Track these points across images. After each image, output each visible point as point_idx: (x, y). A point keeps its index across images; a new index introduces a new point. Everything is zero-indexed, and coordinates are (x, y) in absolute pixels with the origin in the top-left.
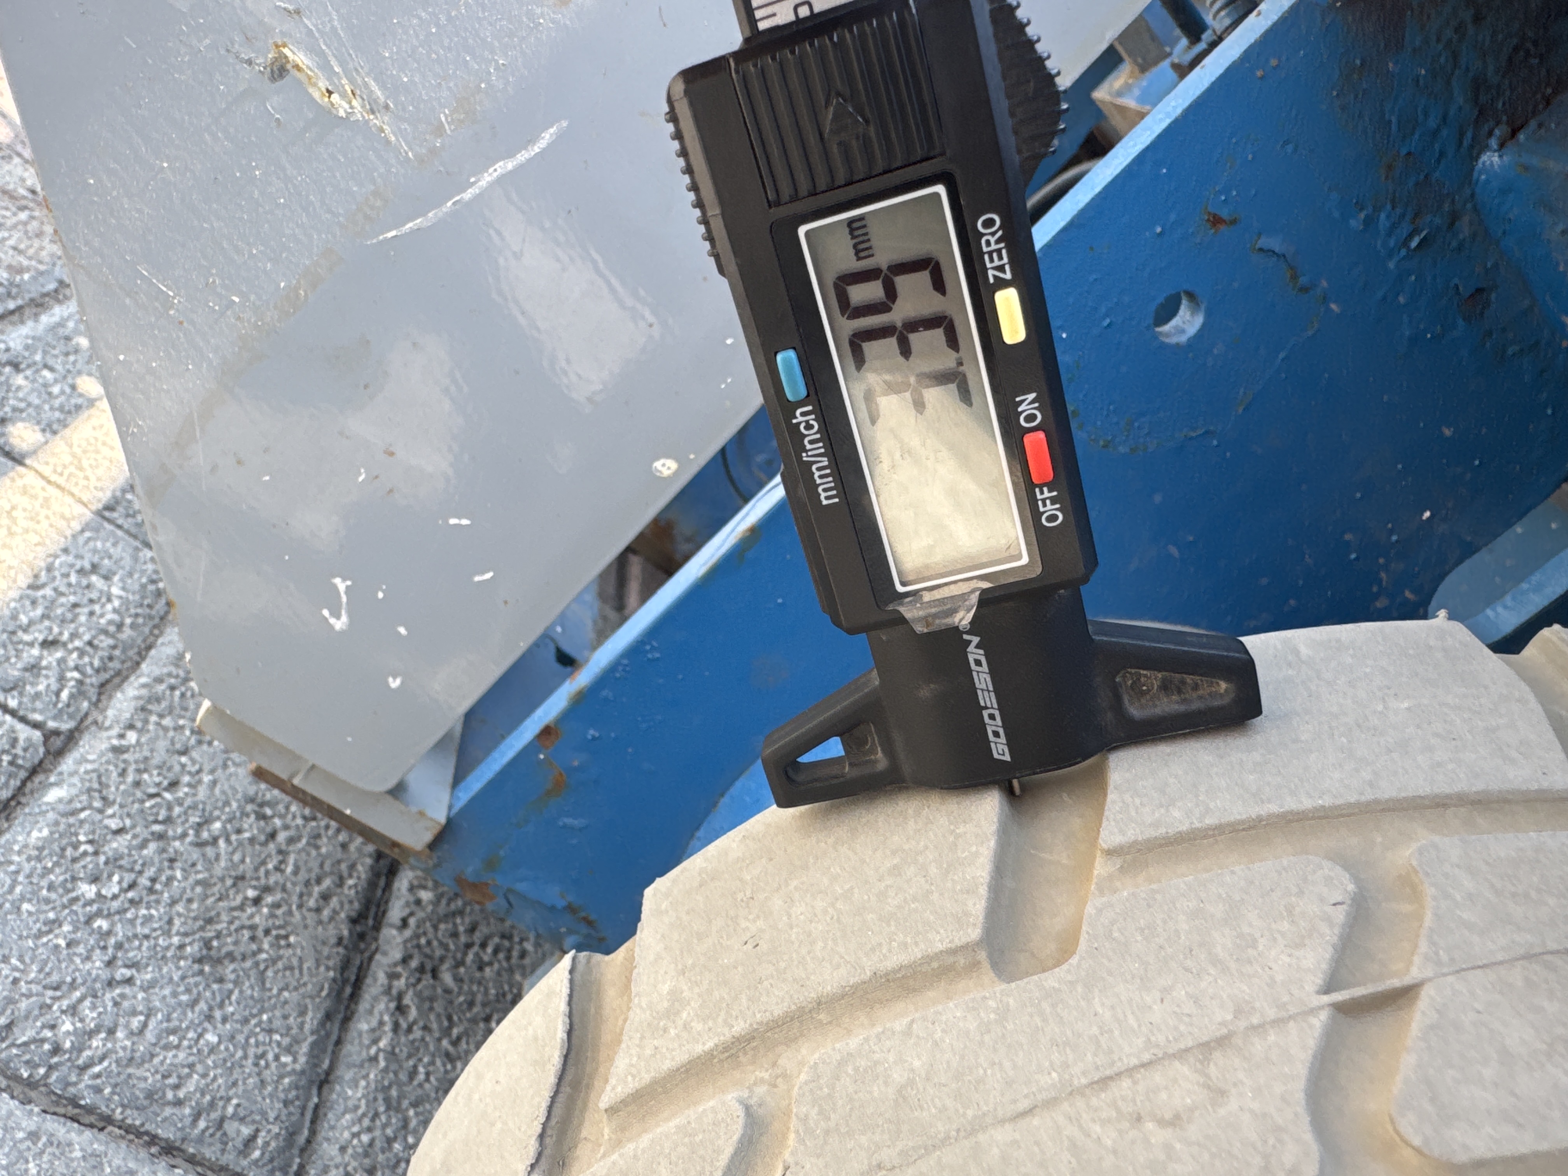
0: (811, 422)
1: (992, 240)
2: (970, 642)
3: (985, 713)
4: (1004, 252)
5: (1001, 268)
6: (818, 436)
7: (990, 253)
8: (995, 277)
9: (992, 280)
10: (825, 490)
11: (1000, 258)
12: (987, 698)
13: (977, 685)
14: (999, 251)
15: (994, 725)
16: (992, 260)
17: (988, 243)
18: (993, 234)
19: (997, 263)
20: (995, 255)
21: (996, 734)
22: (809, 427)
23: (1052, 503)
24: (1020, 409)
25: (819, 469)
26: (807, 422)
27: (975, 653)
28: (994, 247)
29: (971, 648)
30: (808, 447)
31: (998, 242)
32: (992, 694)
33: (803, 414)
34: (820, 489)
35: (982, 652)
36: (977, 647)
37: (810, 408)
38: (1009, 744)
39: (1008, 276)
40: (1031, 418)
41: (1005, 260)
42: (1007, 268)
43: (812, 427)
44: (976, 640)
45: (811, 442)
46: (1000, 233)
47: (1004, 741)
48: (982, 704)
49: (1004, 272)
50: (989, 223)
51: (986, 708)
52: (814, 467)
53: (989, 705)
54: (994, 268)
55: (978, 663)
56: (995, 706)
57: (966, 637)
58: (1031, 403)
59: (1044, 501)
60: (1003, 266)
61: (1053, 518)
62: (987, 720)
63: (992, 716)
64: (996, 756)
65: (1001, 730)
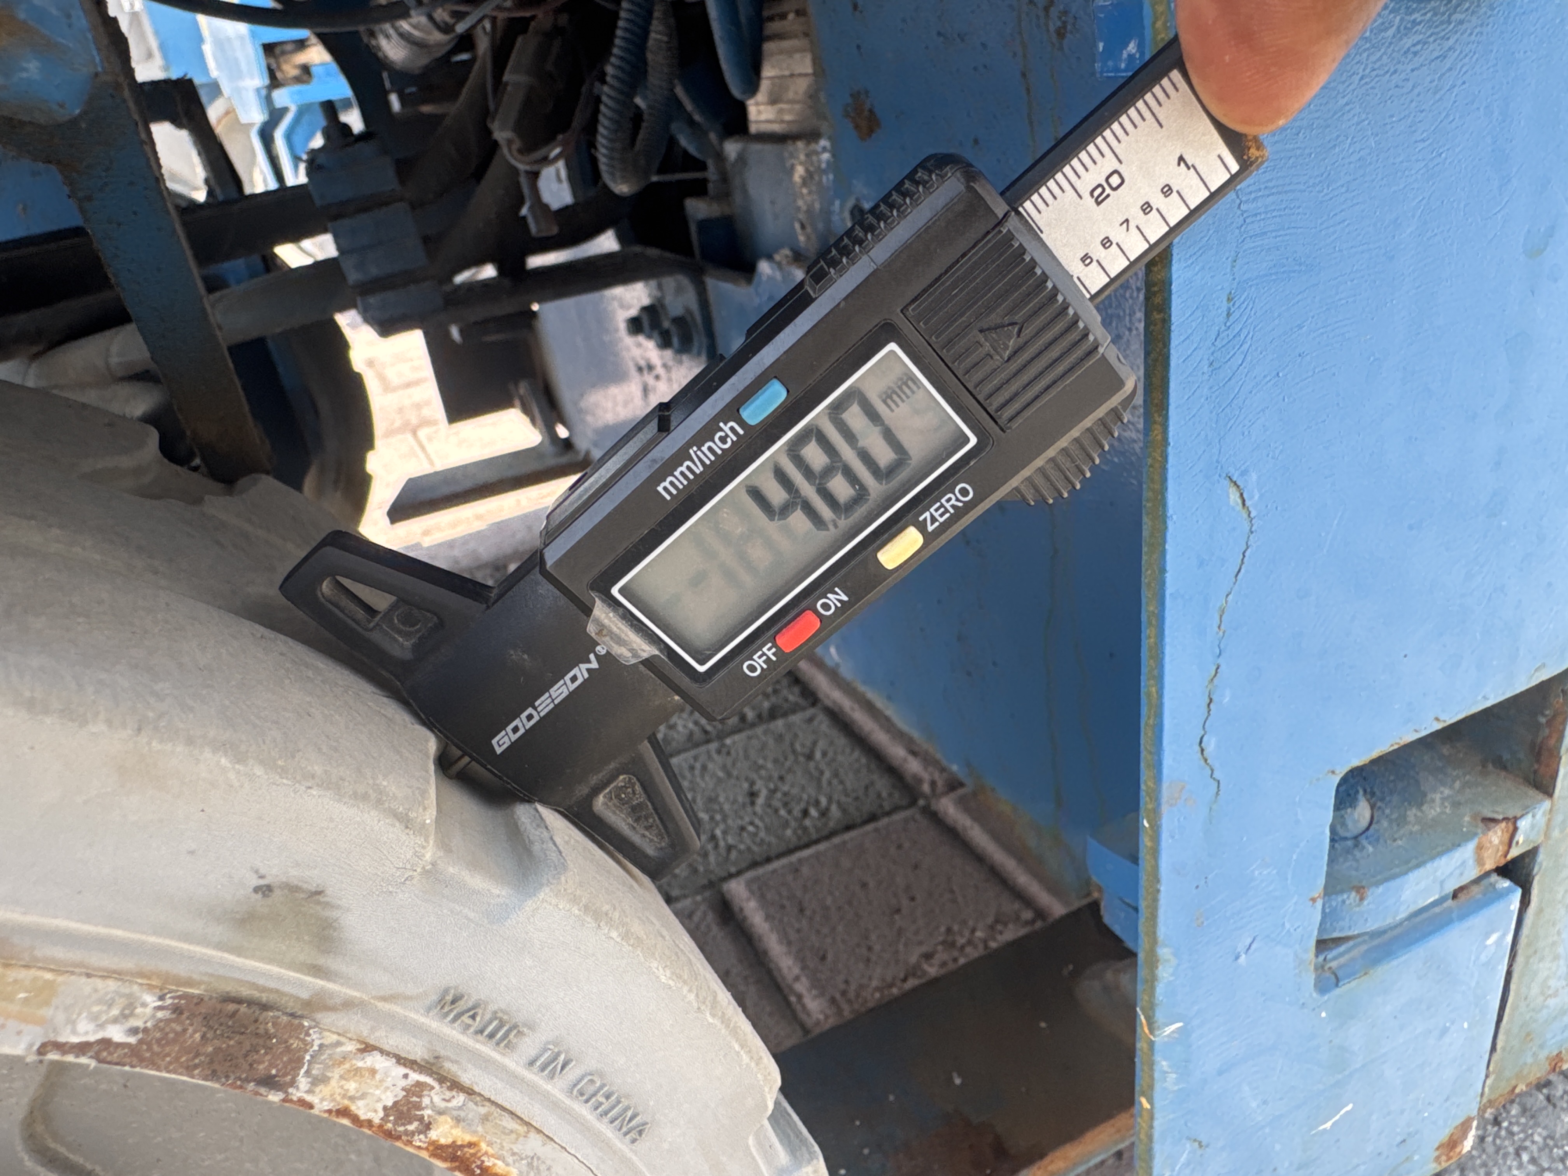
2: (589, 662)
3: (530, 710)
4: (948, 515)
5: (934, 520)
6: (719, 452)
7: (942, 506)
8: (925, 519)
9: (921, 519)
11: (941, 515)
13: (552, 690)
14: (947, 511)
15: (523, 723)
16: (936, 510)
17: (949, 500)
18: (957, 500)
19: (936, 515)
20: (942, 510)
22: (723, 440)
23: (765, 661)
24: (829, 595)
27: (581, 672)
28: (948, 506)
29: (584, 667)
31: (953, 506)
32: (552, 706)
33: (732, 429)
34: (670, 479)
35: (586, 675)
36: (588, 670)
37: (741, 432)
38: (513, 745)
39: (930, 528)
40: (826, 607)
41: (942, 520)
42: (937, 524)
44: (594, 665)
46: (960, 504)
47: (513, 739)
48: (537, 704)
49: (932, 524)
50: (964, 492)
53: (539, 709)
54: (932, 516)
55: (574, 679)
56: (542, 714)
57: (592, 657)
58: (839, 601)
59: (764, 654)
60: (937, 520)
61: (752, 668)
62: (524, 716)
63: (530, 717)
64: (494, 742)
65: (522, 731)
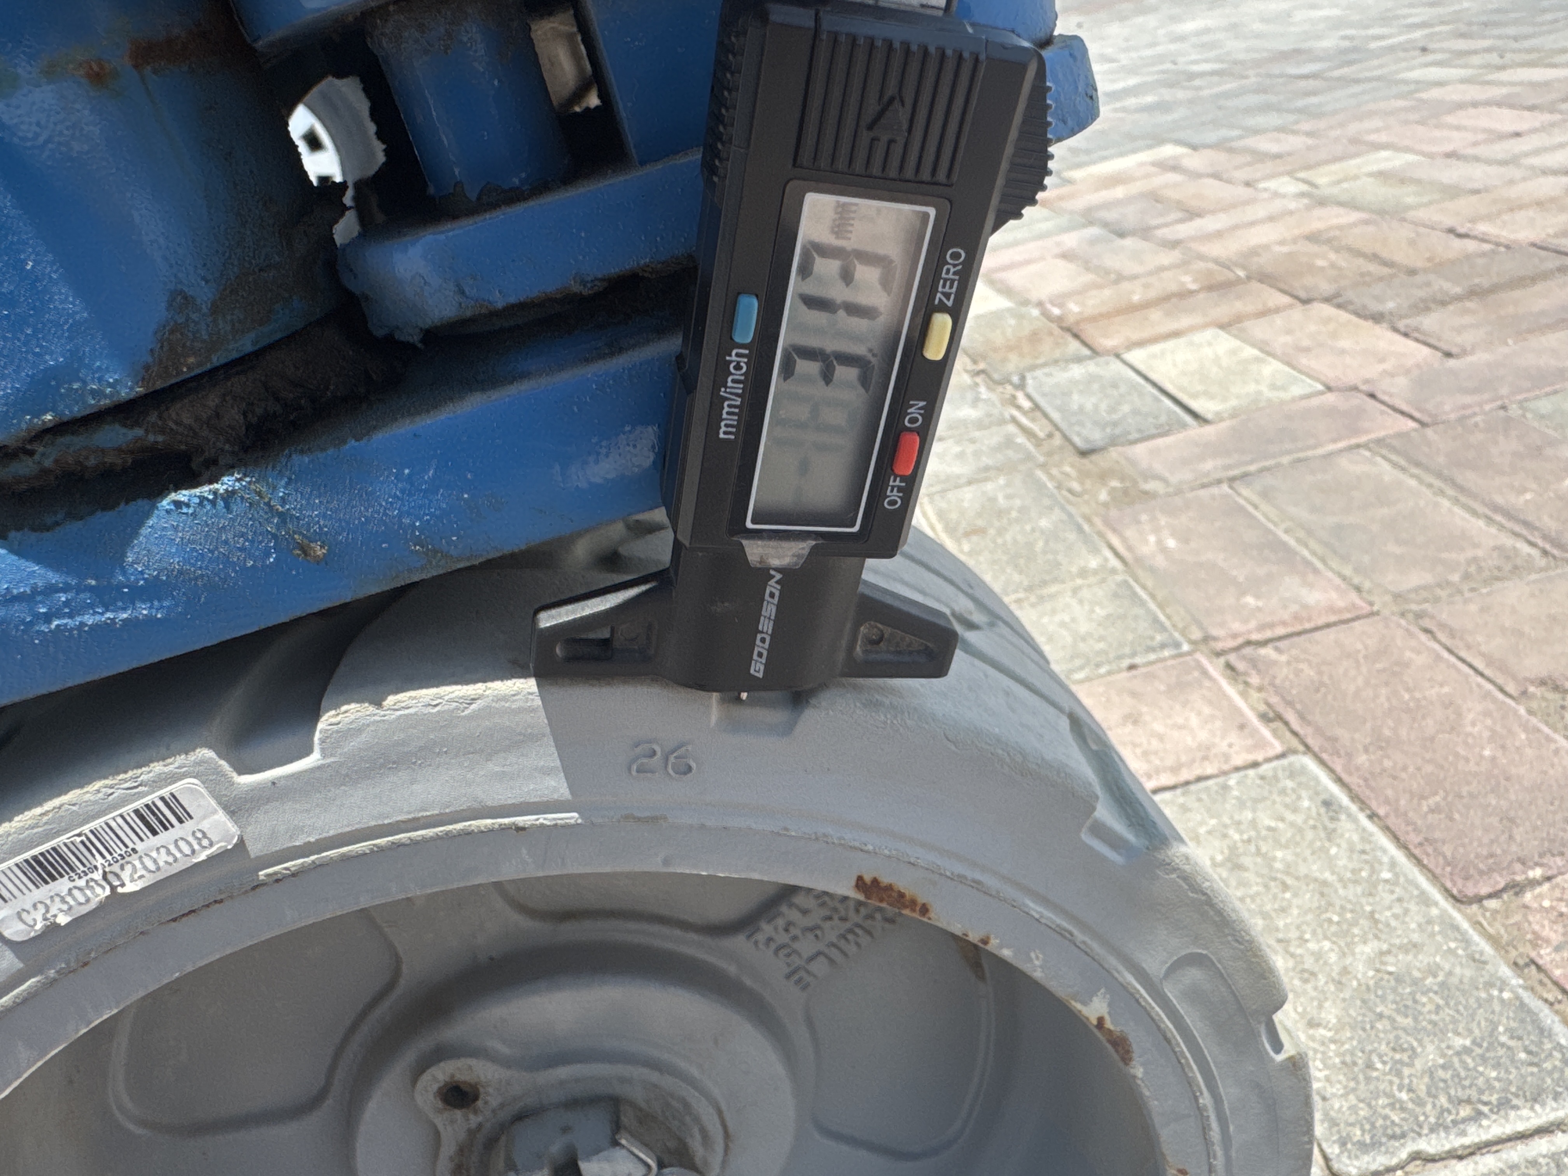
0: (742, 364)
1: (952, 270)
2: (773, 577)
3: (759, 636)
4: (956, 283)
5: (947, 296)
6: (742, 378)
7: (945, 280)
8: (940, 300)
9: (937, 302)
10: (726, 426)
11: (951, 287)
12: (766, 625)
13: (763, 613)
14: (953, 281)
15: (761, 647)
16: (944, 286)
17: (948, 272)
18: (955, 266)
19: (947, 290)
20: (948, 283)
21: (760, 655)
22: (738, 367)
23: (898, 491)
24: (909, 411)
25: (729, 406)
26: (738, 363)
27: (773, 587)
28: (951, 276)
29: (772, 582)
30: (730, 384)
31: (955, 273)
32: (772, 623)
33: (737, 355)
34: (723, 424)
35: (779, 587)
36: (777, 582)
37: (747, 352)
38: (766, 665)
39: (950, 304)
40: (913, 420)
41: (954, 290)
42: (952, 297)
43: (741, 368)
44: (778, 576)
45: (733, 381)
46: (960, 267)
47: (764, 661)
48: (760, 628)
49: (948, 299)
50: (956, 256)
51: (762, 632)
52: (726, 404)
53: (765, 631)
54: (944, 294)
55: (772, 595)
56: (770, 632)
57: (773, 574)
58: (919, 409)
59: (893, 487)
60: (950, 294)
61: (893, 503)
62: (758, 642)
63: (763, 640)
64: (752, 671)
65: (765, 653)
